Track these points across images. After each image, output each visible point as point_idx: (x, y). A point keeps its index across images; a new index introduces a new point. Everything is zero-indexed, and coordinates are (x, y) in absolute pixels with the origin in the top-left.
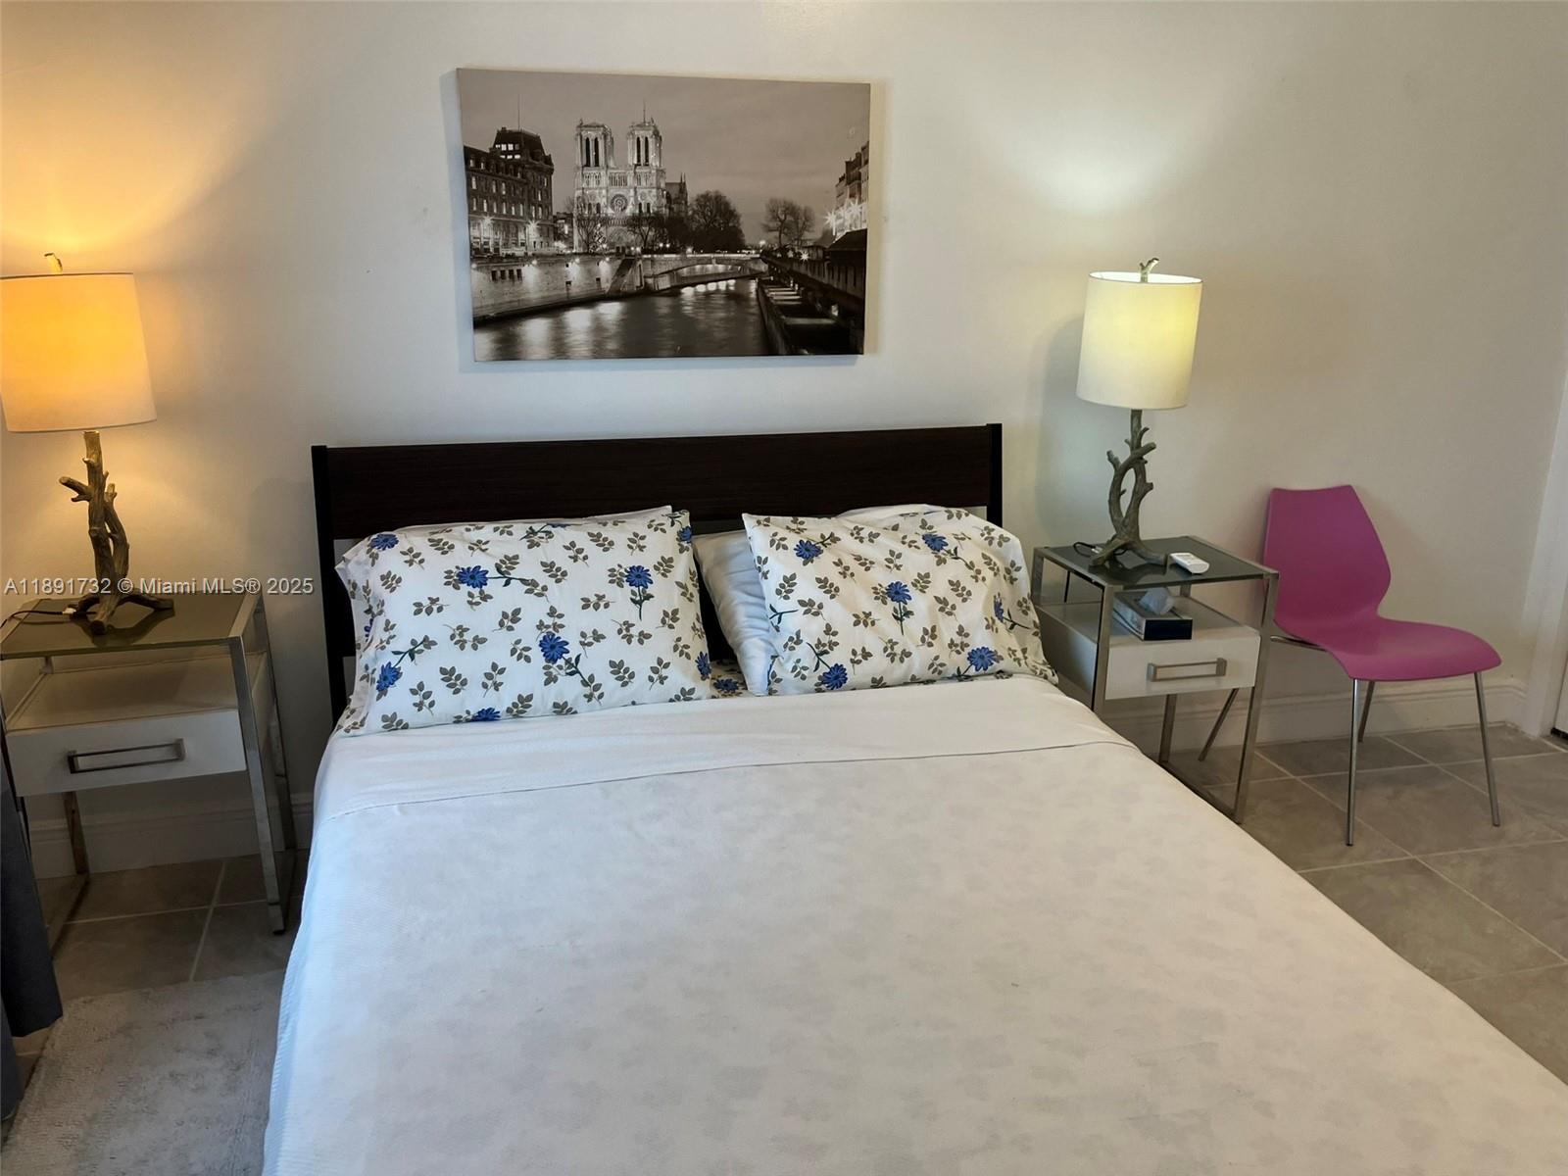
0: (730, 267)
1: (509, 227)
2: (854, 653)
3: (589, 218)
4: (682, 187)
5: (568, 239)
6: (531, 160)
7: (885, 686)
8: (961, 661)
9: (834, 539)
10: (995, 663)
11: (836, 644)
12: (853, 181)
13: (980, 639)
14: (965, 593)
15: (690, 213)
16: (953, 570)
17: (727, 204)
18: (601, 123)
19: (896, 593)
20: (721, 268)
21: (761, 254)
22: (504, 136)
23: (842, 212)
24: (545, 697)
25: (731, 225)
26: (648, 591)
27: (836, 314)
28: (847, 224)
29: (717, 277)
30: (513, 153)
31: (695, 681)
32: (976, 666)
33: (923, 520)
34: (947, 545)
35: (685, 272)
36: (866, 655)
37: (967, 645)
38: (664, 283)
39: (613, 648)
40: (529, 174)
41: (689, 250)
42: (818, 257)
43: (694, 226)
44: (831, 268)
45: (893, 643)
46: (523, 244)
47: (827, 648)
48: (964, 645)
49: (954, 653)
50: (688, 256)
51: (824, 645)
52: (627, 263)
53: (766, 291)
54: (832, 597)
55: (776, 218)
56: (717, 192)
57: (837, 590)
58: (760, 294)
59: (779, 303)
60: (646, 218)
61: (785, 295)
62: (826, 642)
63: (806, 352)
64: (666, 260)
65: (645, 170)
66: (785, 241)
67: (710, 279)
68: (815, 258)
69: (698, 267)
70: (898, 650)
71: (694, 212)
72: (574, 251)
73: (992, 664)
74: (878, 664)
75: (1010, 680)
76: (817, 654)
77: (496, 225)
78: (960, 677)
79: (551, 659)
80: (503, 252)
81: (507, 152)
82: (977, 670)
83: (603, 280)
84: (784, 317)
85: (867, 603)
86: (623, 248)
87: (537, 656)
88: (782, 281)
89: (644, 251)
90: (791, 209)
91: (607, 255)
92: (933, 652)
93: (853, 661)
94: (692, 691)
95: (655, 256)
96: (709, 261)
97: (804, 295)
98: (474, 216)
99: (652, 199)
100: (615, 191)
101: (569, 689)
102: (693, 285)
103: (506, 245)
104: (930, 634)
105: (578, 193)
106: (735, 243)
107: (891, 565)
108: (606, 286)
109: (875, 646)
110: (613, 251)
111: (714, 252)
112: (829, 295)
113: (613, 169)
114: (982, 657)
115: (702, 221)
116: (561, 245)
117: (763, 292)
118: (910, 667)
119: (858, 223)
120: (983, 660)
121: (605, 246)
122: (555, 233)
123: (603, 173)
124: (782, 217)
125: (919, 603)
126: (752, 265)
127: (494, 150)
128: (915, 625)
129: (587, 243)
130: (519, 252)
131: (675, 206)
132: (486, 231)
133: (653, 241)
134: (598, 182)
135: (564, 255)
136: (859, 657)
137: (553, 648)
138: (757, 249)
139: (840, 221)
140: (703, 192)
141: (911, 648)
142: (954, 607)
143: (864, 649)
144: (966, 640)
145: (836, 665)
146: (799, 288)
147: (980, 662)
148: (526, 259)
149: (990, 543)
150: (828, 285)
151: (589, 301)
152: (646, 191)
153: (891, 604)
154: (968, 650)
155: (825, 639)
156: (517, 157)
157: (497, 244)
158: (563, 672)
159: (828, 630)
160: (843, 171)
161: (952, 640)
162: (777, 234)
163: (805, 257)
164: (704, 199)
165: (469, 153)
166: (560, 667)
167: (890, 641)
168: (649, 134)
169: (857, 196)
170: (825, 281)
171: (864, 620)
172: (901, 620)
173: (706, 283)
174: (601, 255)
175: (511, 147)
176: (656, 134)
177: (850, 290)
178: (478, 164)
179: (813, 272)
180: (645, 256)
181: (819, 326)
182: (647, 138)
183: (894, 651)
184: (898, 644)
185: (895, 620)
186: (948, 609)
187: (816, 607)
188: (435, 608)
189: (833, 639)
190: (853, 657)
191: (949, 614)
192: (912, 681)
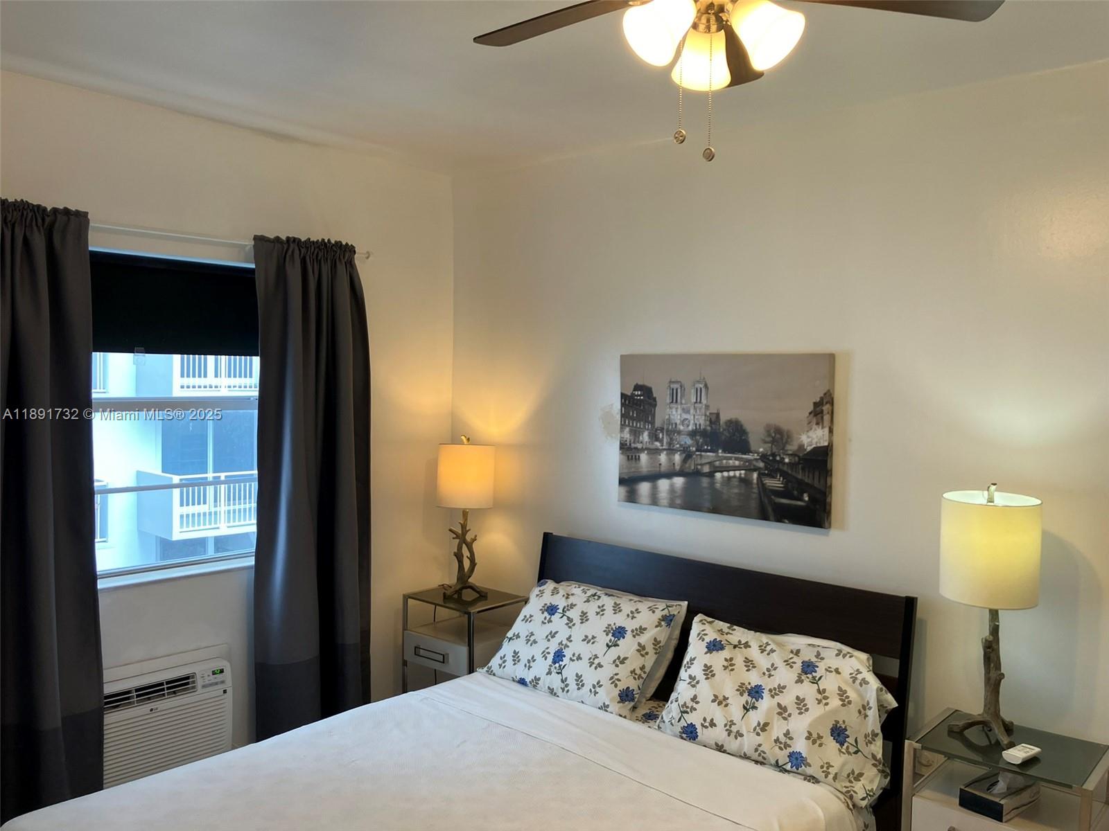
0: (742, 463)
1: (636, 433)
2: (705, 720)
3: (672, 431)
4: (718, 415)
5: (661, 441)
6: (647, 399)
7: (724, 752)
8: (782, 756)
9: (747, 645)
10: (803, 767)
11: (695, 709)
12: (818, 414)
13: (800, 746)
14: (804, 708)
15: (721, 430)
16: (807, 690)
17: (742, 426)
18: (679, 380)
19: (756, 692)
20: (737, 463)
21: (761, 456)
22: (637, 387)
23: (811, 434)
24: (546, 681)
25: (743, 438)
26: (618, 642)
27: (807, 499)
28: (814, 441)
29: (735, 468)
30: (640, 396)
31: (611, 700)
32: (792, 764)
33: (818, 651)
34: (816, 672)
35: (717, 463)
36: (712, 724)
37: (790, 746)
38: (706, 469)
39: (581, 667)
40: (646, 407)
41: (720, 451)
42: (795, 460)
43: (723, 437)
44: (803, 469)
45: (732, 723)
46: (641, 442)
47: (689, 710)
48: (787, 746)
49: (777, 747)
50: (720, 455)
51: (687, 707)
52: (688, 456)
53: (763, 479)
54: (707, 678)
55: (769, 435)
56: (736, 418)
57: (713, 675)
58: (760, 483)
59: (771, 488)
60: (699, 432)
61: (775, 483)
62: (690, 706)
63: (787, 521)
64: (708, 456)
65: (700, 405)
66: (775, 450)
67: (730, 469)
68: (793, 461)
69: (724, 461)
70: (734, 729)
71: (724, 430)
72: (664, 447)
73: (801, 767)
74: (718, 734)
75: (816, 786)
76: (681, 712)
77: (631, 432)
78: (778, 767)
79: (554, 662)
80: (633, 445)
81: (638, 396)
82: (792, 767)
83: (676, 465)
84: (773, 497)
85: (729, 690)
86: (687, 448)
87: (550, 657)
88: (772, 474)
89: (697, 450)
90: (779, 431)
91: (680, 451)
92: (759, 740)
93: (702, 725)
94: (608, 706)
95: (703, 454)
96: (730, 458)
97: (786, 485)
98: (623, 426)
99: (702, 421)
100: (685, 416)
101: (555, 681)
102: (722, 472)
103: (634, 443)
104: (764, 727)
105: (667, 417)
106: (745, 449)
107: (767, 673)
108: (677, 468)
109: (720, 721)
110: (682, 449)
111: (733, 453)
112: (802, 487)
113: (685, 404)
115: (727, 434)
116: (658, 444)
117: (762, 481)
118: (741, 745)
119: (822, 441)
120: (797, 760)
121: (678, 446)
122: (656, 437)
123: (679, 406)
124: (773, 435)
125: (766, 703)
126: (754, 463)
127: (632, 394)
128: (755, 717)
129: (670, 444)
130: (639, 446)
131: (713, 426)
132: (627, 435)
133: (702, 444)
134: (677, 411)
135: (658, 449)
136: (707, 724)
137: (559, 656)
138: (758, 453)
139: (810, 440)
140: (729, 418)
141: (744, 731)
142: (790, 715)
143: (712, 720)
144: (789, 742)
145: (691, 723)
146: (783, 479)
147: (795, 762)
148: (642, 450)
150: (801, 480)
151: (669, 475)
152: (699, 417)
153: (746, 697)
154: (790, 750)
155: (690, 704)
156: (642, 398)
157: (630, 441)
158: (555, 671)
159: (694, 699)
160: (811, 408)
161: (778, 737)
162: (770, 445)
163: (787, 460)
164: (730, 423)
165: (623, 396)
166: (555, 668)
167: (731, 721)
168: (702, 386)
169: (821, 424)
170: (800, 477)
171: (721, 701)
172: (748, 710)
173: (728, 471)
174: (677, 451)
175: (639, 393)
176: (706, 386)
177: (816, 484)
178: (625, 401)
179: (792, 471)
180: (697, 453)
181: (796, 505)
182: (701, 389)
183: (732, 729)
184: (735, 724)
185: (742, 709)
186: (785, 715)
187: (695, 682)
188: (530, 620)
189: (695, 705)
190: (703, 722)
191: (785, 719)
192: (745, 757)
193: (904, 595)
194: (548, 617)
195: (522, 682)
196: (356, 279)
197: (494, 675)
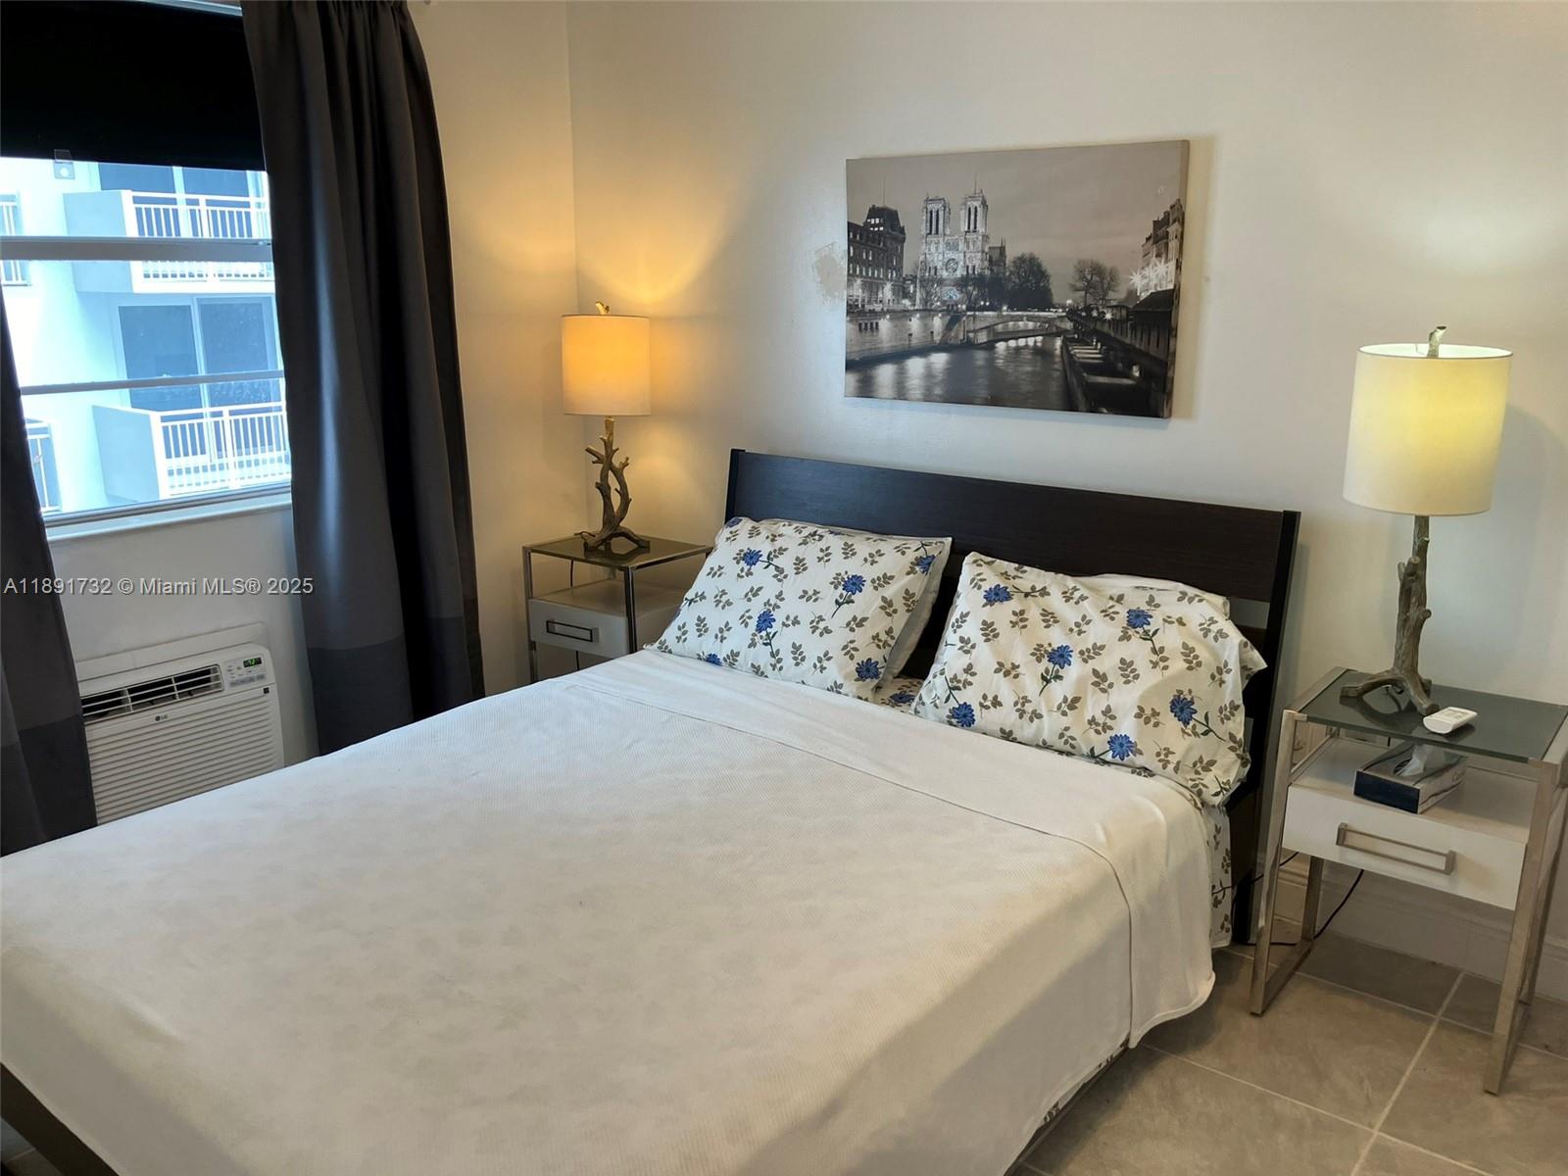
0: (1039, 324)
1: (872, 286)
2: (985, 697)
3: (929, 280)
4: (1002, 249)
5: (912, 298)
6: (890, 231)
7: (1014, 740)
8: (1100, 743)
9: (1044, 592)
10: (1131, 755)
11: (970, 684)
12: (1160, 240)
13: (1127, 726)
14: (1132, 675)
15: (1008, 274)
16: (1137, 650)
17: (1039, 266)
18: (941, 197)
19: (1060, 656)
20: (1031, 325)
21: (1068, 313)
22: (874, 212)
23: (1148, 272)
24: (748, 657)
25: (1042, 284)
26: (853, 597)
27: (1137, 374)
28: (1152, 284)
29: (1026, 334)
30: (878, 226)
31: (846, 677)
32: (1114, 752)
33: (1151, 596)
34: (1149, 624)
35: (1000, 327)
36: (996, 703)
37: (1111, 728)
38: (983, 338)
39: (800, 634)
40: (888, 244)
41: (1005, 308)
42: (1121, 316)
43: (1010, 285)
44: (1134, 328)
45: (1026, 700)
46: (881, 301)
47: (961, 685)
48: (1106, 728)
49: (1092, 731)
50: (1004, 313)
51: (959, 681)
52: (954, 317)
53: (1070, 348)
54: (987, 640)
55: (1083, 278)
56: (1031, 254)
57: (996, 636)
58: (1064, 352)
59: (1082, 360)
60: (972, 280)
61: (1088, 353)
62: (962, 679)
63: (1105, 411)
64: (986, 317)
65: (975, 236)
66: (1090, 301)
67: (1020, 335)
68: (1118, 318)
69: (1011, 323)
70: (1029, 708)
71: (1011, 273)
72: (916, 307)
73: (1128, 755)
74: (1006, 717)
75: (1149, 780)
76: (950, 688)
77: (864, 285)
78: (1093, 757)
79: (759, 629)
80: (868, 307)
81: (875, 226)
82: (1113, 757)
83: (935, 334)
84: (1085, 375)
85: (1021, 656)
86: (953, 306)
87: (753, 624)
88: (1085, 338)
89: (968, 309)
90: (1097, 270)
91: (941, 311)
92: (1065, 721)
93: (981, 705)
94: (841, 686)
95: (977, 313)
96: (1021, 319)
97: (1105, 354)
98: (851, 276)
99: (977, 262)
100: (950, 255)
101: (762, 656)
102: (1006, 340)
103: (869, 302)
104: (1073, 703)
105: (922, 258)
106: (1043, 301)
107: (1075, 629)
108: (937, 338)
109: (1008, 697)
110: (945, 308)
111: (1026, 310)
112: (1131, 356)
113: (950, 235)
114: (1121, 745)
115: (1017, 281)
116: (907, 302)
117: (1068, 351)
118: (1039, 730)
119: (1164, 282)
120: (1122, 747)
121: (938, 303)
122: (904, 292)
123: (941, 240)
124: (1089, 277)
125: (1075, 671)
126: (1058, 323)
127: (866, 223)
128: (1059, 691)
129: (925, 301)
130: (878, 307)
131: (995, 268)
132: (858, 291)
133: (976, 300)
134: (937, 248)
135: (908, 311)
136: (988, 703)
137: (765, 621)
138: (1064, 307)
139: (1146, 281)
140: (1019, 255)
141: (1043, 711)
142: (1111, 685)
143: (995, 697)
144: (1109, 722)
145: (965, 703)
146: (1102, 346)
147: (1118, 749)
148: (883, 313)
149: (1205, 636)
150: (1131, 345)
151: (924, 351)
152: (973, 255)
153: (1045, 663)
154: (1112, 733)
155: (963, 677)
156: (882, 229)
157: (863, 300)
158: (761, 641)
159: (969, 670)
160: (1150, 231)
161: (1093, 717)
162: (1083, 293)
163: (1108, 316)
164: (1021, 260)
165: (851, 227)
166: (761, 637)
167: (1024, 698)
168: (977, 204)
169: (1164, 256)
170: (1128, 341)
171: (1009, 671)
172: (1048, 682)
173: (1016, 339)
174: (936, 311)
175: (877, 221)
176: (984, 204)
177: (1153, 350)
178: (855, 236)
179: (1116, 333)
180: (969, 313)
181: (1120, 385)
182: (976, 208)
183: (1025, 708)
184: (1030, 701)
185: (1041, 681)
186: (1105, 685)
187: (969, 645)
188: (718, 573)
189: (970, 678)
190: (983, 701)
191: (1104, 691)
192: (1045, 746)
193: (1282, 511)
194: (746, 568)
195: (712, 660)
196: (411, 39)
197: (670, 652)
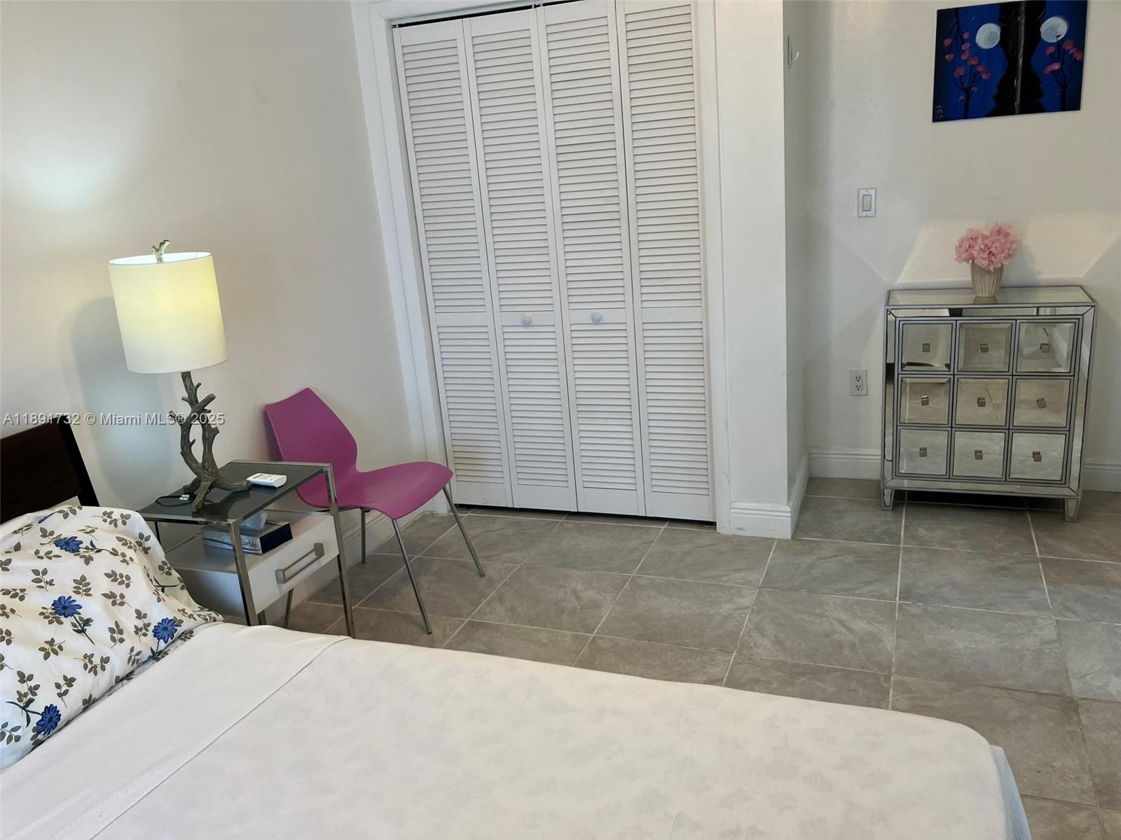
2: (58, 686)
7: (95, 701)
8: (148, 643)
10: (177, 628)
11: (37, 687)
13: (157, 614)
14: (124, 579)
16: (103, 563)
19: (63, 608)
32: (164, 639)
34: (82, 543)
36: (70, 682)
37: (149, 625)
45: (89, 657)
47: (30, 696)
48: (147, 626)
49: (142, 637)
51: (26, 695)
54: (9, 642)
62: (26, 690)
70: (96, 661)
73: (176, 630)
74: (86, 684)
76: (23, 708)
78: (156, 656)
82: (166, 643)
85: (47, 632)
92: (126, 646)
93: (60, 695)
104: (116, 632)
107: (42, 584)
114: (165, 629)
118: (112, 671)
120: (167, 631)
125: (93, 606)
128: (99, 630)
136: (65, 688)
141: (107, 652)
142: (122, 596)
143: (65, 678)
144: (146, 621)
145: (46, 707)
147: (165, 633)
149: (116, 526)
153: (67, 621)
154: (151, 628)
155: (24, 688)
159: (23, 678)
161: (135, 627)
167: (85, 656)
171: (51, 649)
172: (84, 631)
183: (94, 663)
184: (93, 655)
185: (79, 634)
186: (118, 600)
189: (32, 683)
190: (59, 691)
191: (122, 604)
